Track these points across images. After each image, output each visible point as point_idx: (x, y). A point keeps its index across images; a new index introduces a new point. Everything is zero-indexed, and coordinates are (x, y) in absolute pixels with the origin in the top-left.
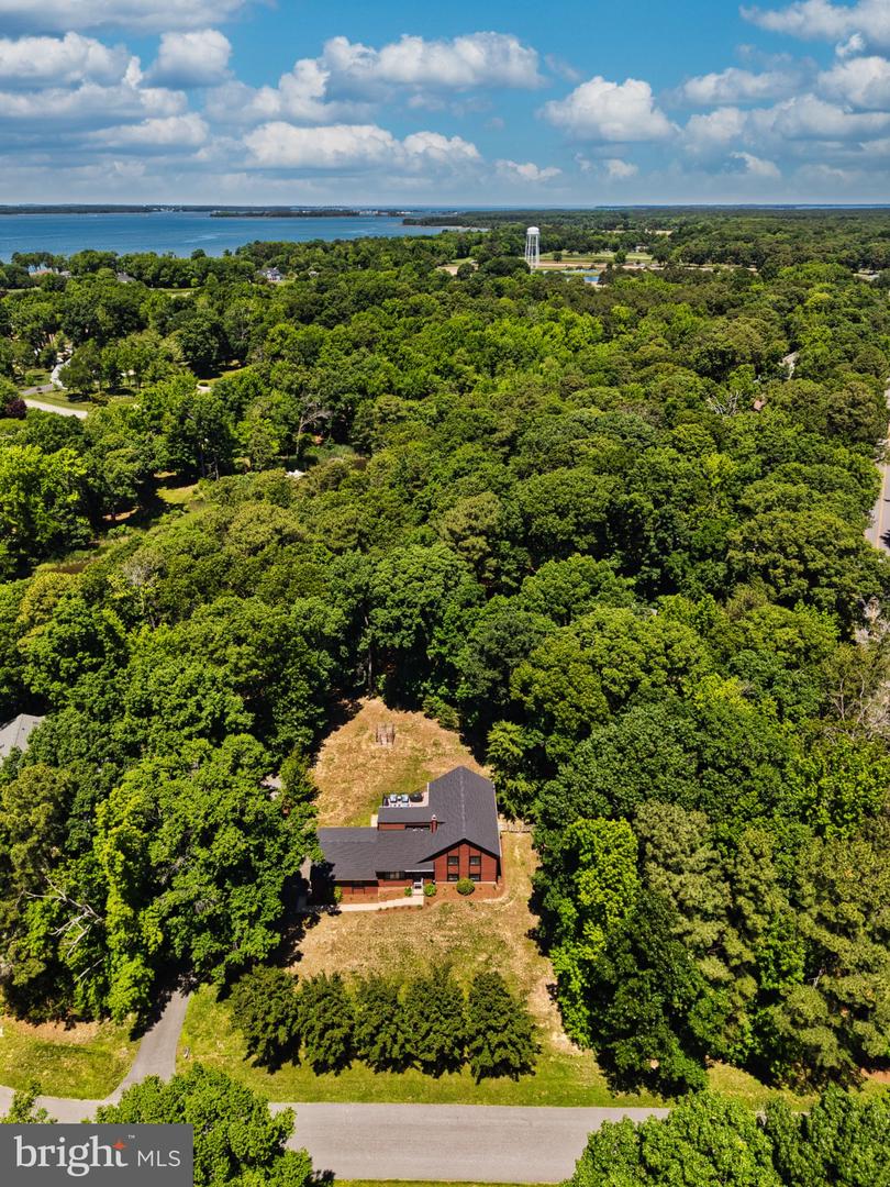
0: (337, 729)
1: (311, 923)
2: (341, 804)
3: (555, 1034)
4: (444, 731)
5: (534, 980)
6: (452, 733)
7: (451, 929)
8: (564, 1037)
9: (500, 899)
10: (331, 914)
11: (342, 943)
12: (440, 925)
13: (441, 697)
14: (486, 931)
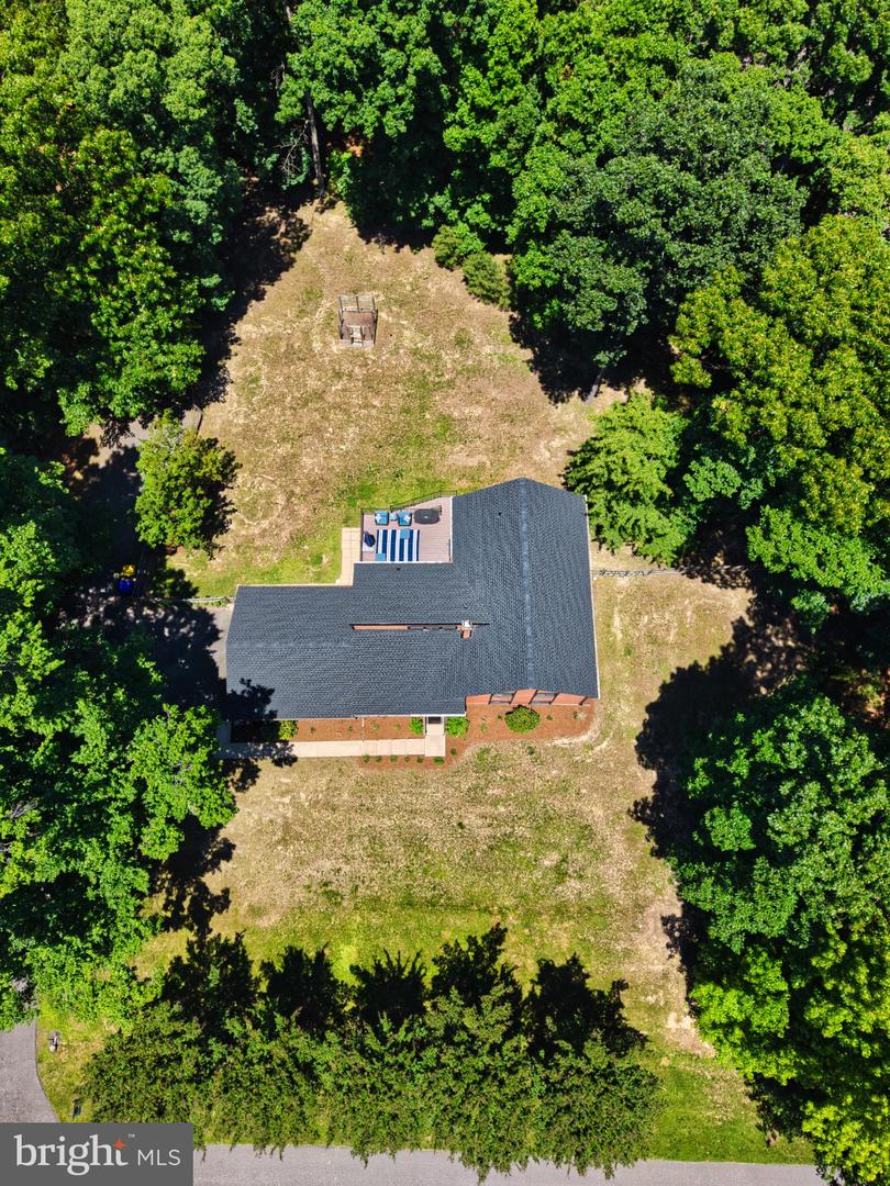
0: (259, 296)
1: (243, 779)
2: (281, 499)
3: (673, 1016)
4: (478, 306)
5: (640, 907)
6: (494, 309)
7: (495, 802)
8: (688, 1022)
9: (584, 738)
10: (278, 763)
11: (303, 824)
12: (474, 797)
13: (474, 228)
14: (558, 804)
